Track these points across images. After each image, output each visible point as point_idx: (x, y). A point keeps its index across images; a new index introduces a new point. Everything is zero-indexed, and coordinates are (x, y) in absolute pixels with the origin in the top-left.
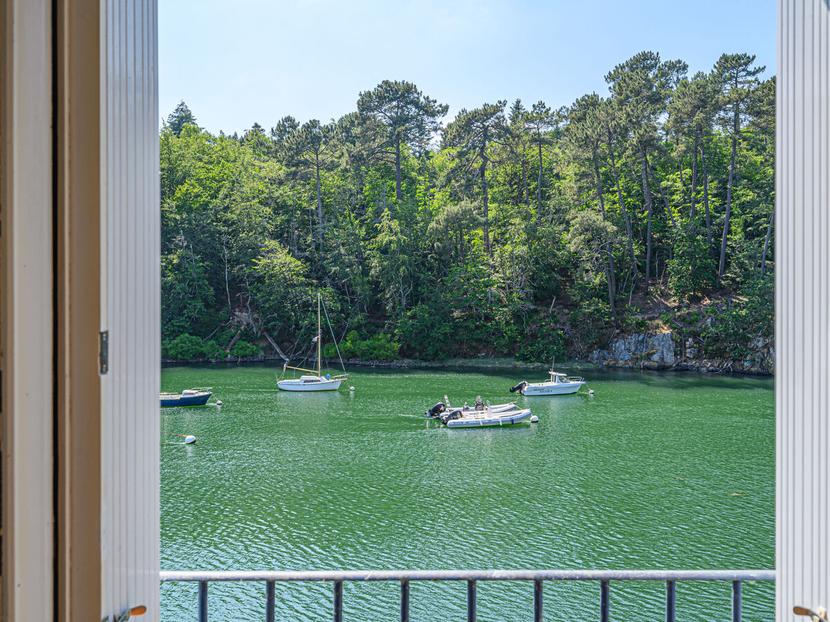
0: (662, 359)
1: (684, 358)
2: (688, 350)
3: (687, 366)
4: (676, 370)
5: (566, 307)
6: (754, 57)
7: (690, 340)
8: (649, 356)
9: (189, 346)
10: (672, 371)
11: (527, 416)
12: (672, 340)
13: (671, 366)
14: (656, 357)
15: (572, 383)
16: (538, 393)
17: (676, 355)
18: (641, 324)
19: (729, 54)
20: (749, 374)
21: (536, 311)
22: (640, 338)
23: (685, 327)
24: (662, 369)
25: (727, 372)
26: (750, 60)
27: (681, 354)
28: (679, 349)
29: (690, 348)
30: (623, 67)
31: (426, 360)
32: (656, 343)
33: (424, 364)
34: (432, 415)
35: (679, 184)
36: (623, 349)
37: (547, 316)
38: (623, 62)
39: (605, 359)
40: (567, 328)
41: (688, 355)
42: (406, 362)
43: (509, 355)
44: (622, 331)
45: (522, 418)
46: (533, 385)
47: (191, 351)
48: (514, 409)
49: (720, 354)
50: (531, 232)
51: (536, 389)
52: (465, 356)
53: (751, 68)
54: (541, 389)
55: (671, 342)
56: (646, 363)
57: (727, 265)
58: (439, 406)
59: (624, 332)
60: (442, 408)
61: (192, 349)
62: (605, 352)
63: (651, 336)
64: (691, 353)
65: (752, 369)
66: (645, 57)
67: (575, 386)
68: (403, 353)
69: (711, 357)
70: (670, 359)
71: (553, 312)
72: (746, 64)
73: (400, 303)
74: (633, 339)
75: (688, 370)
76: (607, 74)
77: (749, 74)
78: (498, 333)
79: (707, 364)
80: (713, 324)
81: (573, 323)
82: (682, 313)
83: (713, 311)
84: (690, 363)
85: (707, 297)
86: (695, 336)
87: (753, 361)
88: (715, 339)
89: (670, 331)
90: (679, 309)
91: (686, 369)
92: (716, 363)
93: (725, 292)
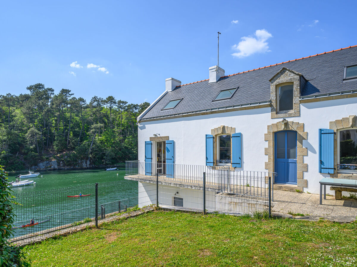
0: (54, 167)
1: (60, 167)
4: (58, 170)
5: (22, 154)
6: (71, 91)
7: (61, 162)
8: (50, 167)
11: (33, 183)
12: (57, 162)
13: (57, 169)
14: (52, 167)
16: (24, 177)
17: (58, 166)
18: (47, 159)
19: (64, 89)
20: (78, 169)
22: (47, 162)
23: (59, 160)
24: (54, 170)
25: (72, 169)
26: (70, 91)
28: (59, 165)
30: (32, 86)
32: (52, 163)
35: (54, 121)
36: (42, 165)
37: (16, 157)
38: (33, 85)
39: (36, 168)
40: (23, 160)
44: (41, 161)
45: (31, 183)
46: (23, 175)
48: (28, 181)
49: (70, 165)
51: (23, 176)
53: (70, 93)
56: (50, 169)
57: (69, 143)
59: (42, 160)
62: (36, 167)
63: (50, 161)
64: (62, 165)
66: (40, 85)
67: (37, 175)
69: (68, 166)
70: (56, 167)
71: (18, 156)
72: (69, 92)
74: (45, 162)
76: (27, 87)
77: (70, 95)
79: (66, 168)
80: (67, 158)
81: (25, 159)
82: (59, 155)
83: (67, 154)
84: (62, 168)
85: (64, 151)
86: (63, 161)
87: (79, 166)
88: (69, 161)
89: (56, 160)
90: (57, 154)
91: (61, 169)
92: (69, 167)
93: (68, 150)
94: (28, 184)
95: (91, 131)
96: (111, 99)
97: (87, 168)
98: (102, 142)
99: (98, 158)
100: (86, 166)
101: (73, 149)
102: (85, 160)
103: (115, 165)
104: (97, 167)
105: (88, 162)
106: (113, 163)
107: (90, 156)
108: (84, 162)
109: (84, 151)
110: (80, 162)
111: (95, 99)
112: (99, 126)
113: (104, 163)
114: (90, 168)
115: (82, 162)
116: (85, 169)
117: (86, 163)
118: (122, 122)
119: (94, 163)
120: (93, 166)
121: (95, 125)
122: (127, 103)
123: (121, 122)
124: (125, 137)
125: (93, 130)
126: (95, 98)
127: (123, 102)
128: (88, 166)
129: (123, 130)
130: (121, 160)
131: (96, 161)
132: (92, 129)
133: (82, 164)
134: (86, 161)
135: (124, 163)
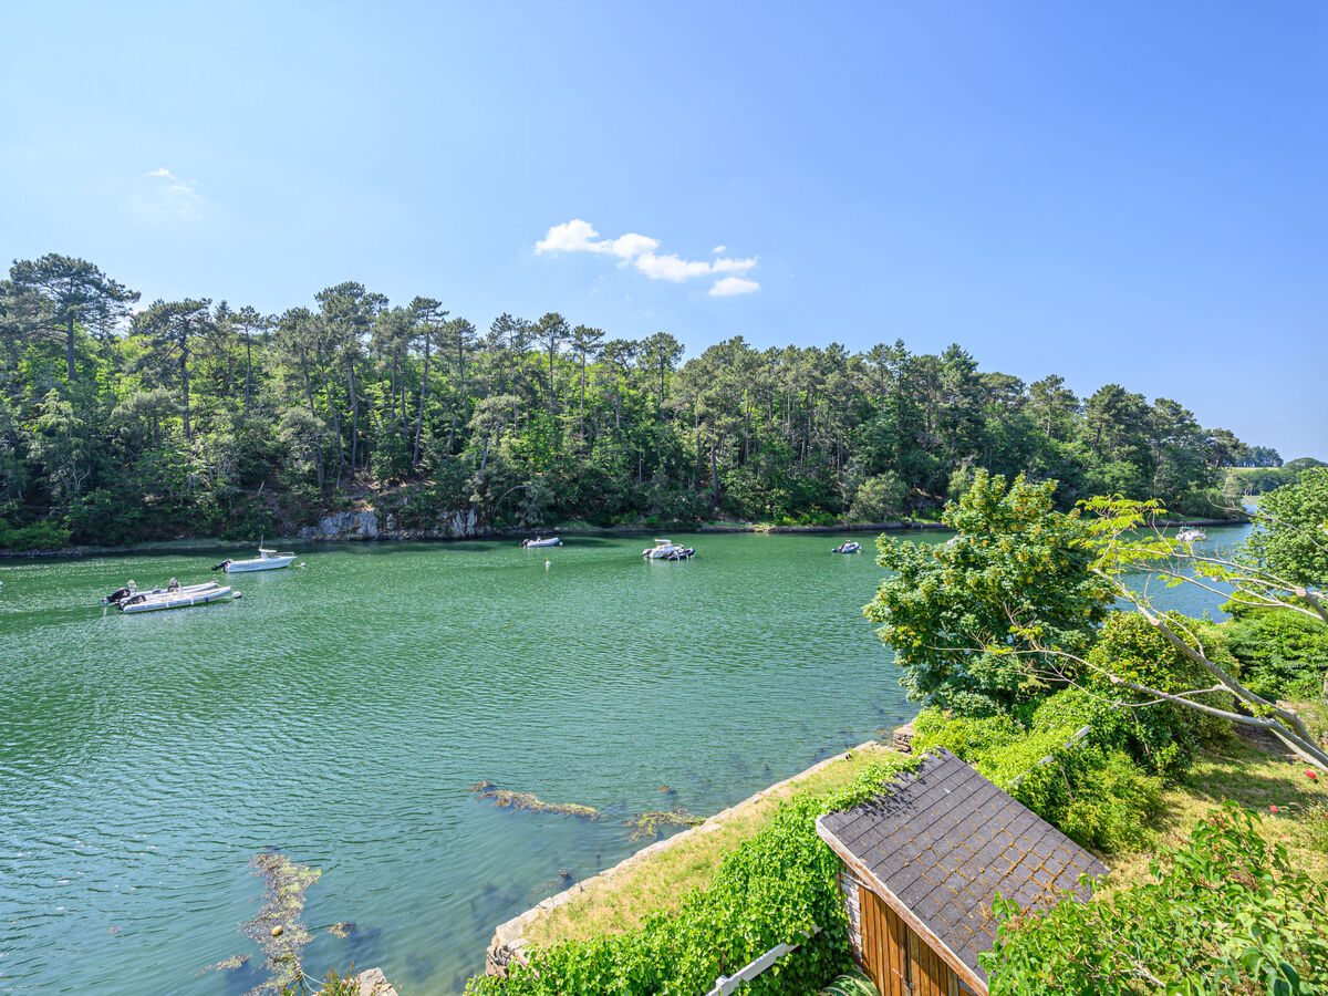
0: (366, 531)
1: (385, 530)
2: (389, 524)
3: (387, 536)
4: (378, 540)
5: (275, 490)
6: (441, 303)
7: (390, 515)
8: (355, 530)
10: (375, 541)
11: (229, 592)
12: (376, 516)
13: (374, 537)
14: (361, 531)
15: (282, 558)
16: (242, 569)
17: (378, 528)
18: (347, 504)
19: (422, 297)
21: (243, 495)
22: (347, 515)
23: (386, 505)
24: (367, 539)
25: (420, 539)
26: (438, 305)
27: (382, 527)
28: (381, 523)
29: (390, 521)
30: (332, 291)
31: (106, 546)
32: (361, 519)
33: (104, 550)
34: (111, 601)
35: (380, 393)
36: (331, 526)
37: (255, 499)
38: (332, 287)
39: (313, 534)
41: (388, 527)
42: (80, 549)
43: (213, 535)
44: (330, 510)
45: (221, 595)
46: (237, 563)
48: (216, 587)
49: (415, 525)
50: (238, 424)
51: (240, 566)
52: (159, 539)
53: (438, 310)
54: (247, 566)
55: (374, 518)
56: (352, 536)
57: (420, 457)
58: (122, 592)
59: (332, 510)
60: (125, 594)
62: (314, 528)
63: (357, 513)
64: (391, 525)
65: (439, 535)
66: (352, 286)
67: (286, 561)
68: (74, 540)
69: (408, 528)
70: (373, 531)
71: (262, 495)
72: (435, 307)
73: (72, 488)
74: (340, 516)
75: (388, 539)
76: (317, 294)
77: (437, 315)
78: (199, 515)
79: (404, 534)
80: (409, 502)
82: (385, 493)
83: (409, 492)
84: (390, 534)
85: (404, 481)
86: (394, 512)
87: (440, 529)
88: (412, 514)
89: (374, 509)
90: (381, 491)
92: (412, 532)
93: (416, 477)
94: (207, 599)
95: (481, 417)
96: (553, 324)
97: (468, 538)
98: (518, 455)
99: (504, 505)
100: (465, 531)
102: (460, 511)
103: (557, 528)
104: (499, 535)
105: (472, 519)
106: (550, 523)
107: (477, 498)
108: (458, 518)
110: (444, 516)
111: (504, 323)
113: (522, 523)
114: (476, 537)
115: (450, 518)
116: (460, 539)
117: (465, 521)
118: (587, 394)
119: (492, 521)
120: (486, 530)
122: (602, 335)
123: (584, 394)
124: (592, 442)
125: (486, 416)
126: (503, 319)
127: (591, 333)
128: (471, 531)
129: (587, 419)
130: (579, 513)
131: (498, 513)
132: (482, 412)
133: (451, 523)
134: (466, 515)
135: (585, 524)
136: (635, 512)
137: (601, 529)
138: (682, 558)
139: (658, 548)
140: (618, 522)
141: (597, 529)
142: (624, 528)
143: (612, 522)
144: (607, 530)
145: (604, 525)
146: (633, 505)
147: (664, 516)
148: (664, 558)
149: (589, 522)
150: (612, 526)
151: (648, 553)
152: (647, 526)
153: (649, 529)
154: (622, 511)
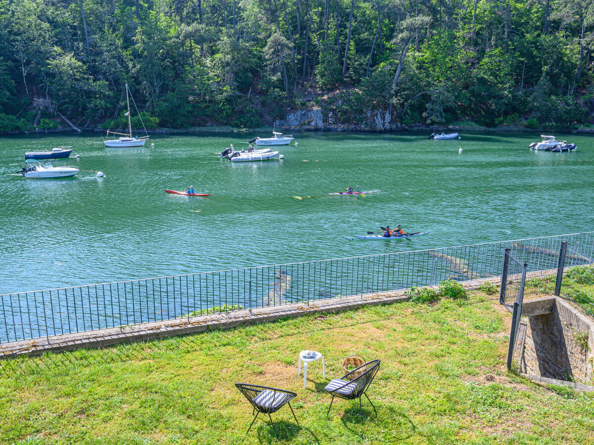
0: (316, 124)
1: (328, 124)
2: (330, 119)
3: (330, 128)
4: (324, 131)
5: (258, 94)
7: (331, 113)
8: (309, 123)
9: (8, 123)
10: (322, 131)
11: (278, 155)
12: (322, 113)
13: (321, 129)
14: (313, 124)
15: (286, 138)
16: (263, 144)
17: (324, 122)
18: (303, 104)
20: (364, 132)
21: (239, 97)
22: (303, 113)
23: (326, 109)
24: (317, 130)
25: (352, 131)
27: (326, 121)
28: (325, 119)
29: (331, 118)
31: (176, 128)
32: (313, 115)
33: (176, 131)
34: (224, 155)
36: (293, 119)
37: (247, 100)
39: (283, 125)
40: (259, 106)
41: (330, 122)
42: (165, 130)
43: (226, 124)
44: (292, 109)
45: (273, 156)
46: (261, 139)
47: (9, 126)
48: (270, 151)
49: (347, 121)
50: (235, 48)
51: (262, 142)
52: (199, 125)
54: (265, 142)
55: (321, 115)
56: (308, 127)
57: (348, 69)
58: (228, 150)
59: (294, 108)
60: (229, 151)
61: (10, 124)
62: (283, 121)
63: (310, 111)
64: (331, 120)
65: (366, 129)
68: (161, 125)
69: (343, 123)
70: (321, 124)
71: (250, 97)
73: (155, 91)
74: (299, 113)
75: (330, 130)
78: (221, 111)
79: (341, 127)
80: (343, 104)
81: (263, 104)
82: (325, 97)
83: (342, 96)
84: (331, 127)
85: (337, 88)
86: (333, 111)
87: (366, 124)
88: (345, 112)
89: (320, 108)
90: (323, 95)
91: (329, 130)
92: (345, 126)
93: (346, 85)
94: (268, 158)
95: (400, 36)
97: (385, 131)
98: (421, 66)
99: (412, 106)
100: (383, 126)
101: (356, 83)
102: (381, 110)
103: (451, 127)
104: (407, 130)
105: (388, 117)
106: (448, 122)
107: (394, 101)
108: (379, 116)
109: (380, 88)
110: (369, 115)
112: (419, 22)
113: (429, 121)
114: (391, 131)
115: (373, 116)
116: (381, 132)
117: (384, 119)
118: (478, 10)
119: (402, 121)
120: (397, 126)
121: (411, 19)
123: (476, 10)
124: (482, 53)
125: (405, 34)
128: (387, 126)
129: (478, 34)
130: (468, 115)
131: (406, 113)
132: (402, 31)
133: (374, 120)
134: (384, 114)
135: (473, 123)
136: (517, 115)
137: (486, 128)
138: (564, 151)
139: (543, 142)
140: (501, 123)
141: (483, 128)
142: (506, 128)
143: (497, 122)
144: (491, 129)
145: (488, 125)
146: (515, 109)
147: (543, 119)
148: (548, 150)
149: (476, 122)
150: (496, 126)
151: (534, 146)
152: (527, 127)
153: (528, 130)
154: (506, 113)
